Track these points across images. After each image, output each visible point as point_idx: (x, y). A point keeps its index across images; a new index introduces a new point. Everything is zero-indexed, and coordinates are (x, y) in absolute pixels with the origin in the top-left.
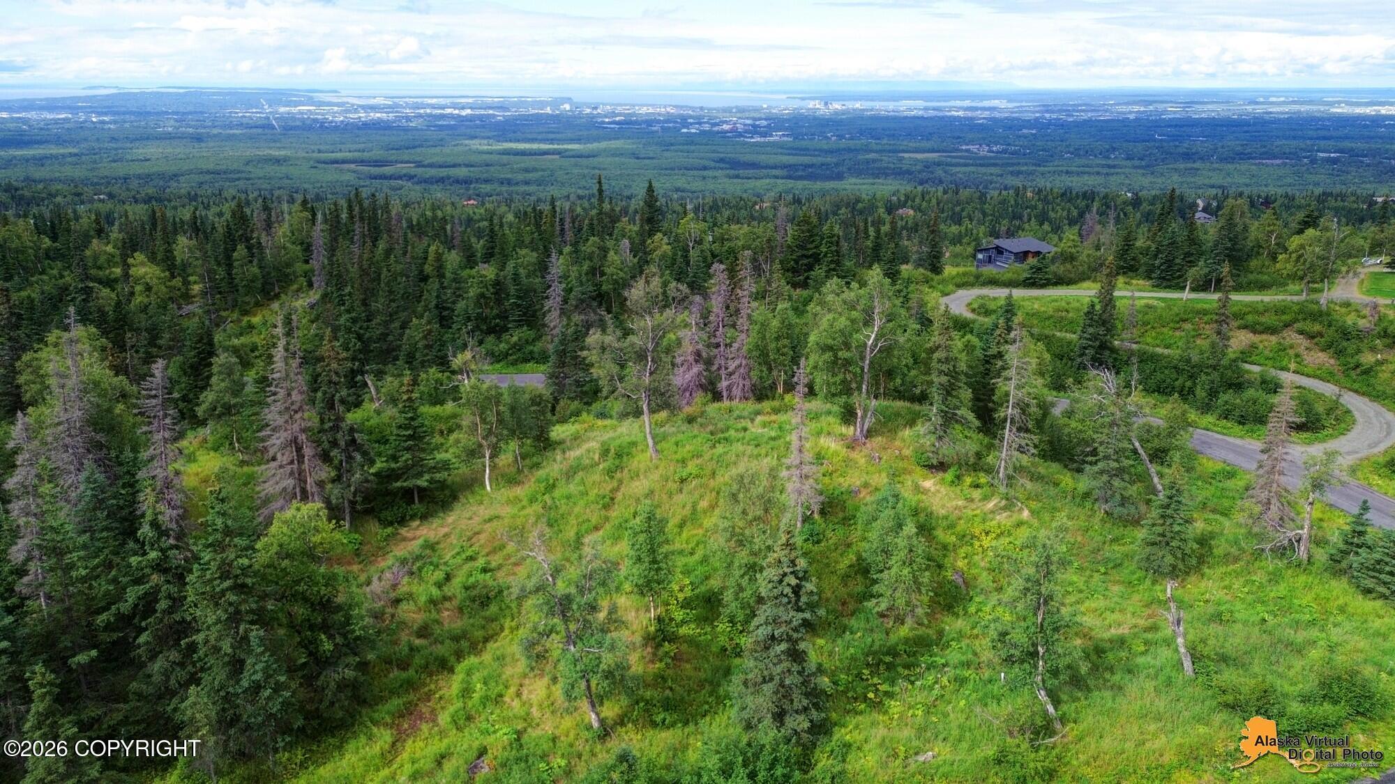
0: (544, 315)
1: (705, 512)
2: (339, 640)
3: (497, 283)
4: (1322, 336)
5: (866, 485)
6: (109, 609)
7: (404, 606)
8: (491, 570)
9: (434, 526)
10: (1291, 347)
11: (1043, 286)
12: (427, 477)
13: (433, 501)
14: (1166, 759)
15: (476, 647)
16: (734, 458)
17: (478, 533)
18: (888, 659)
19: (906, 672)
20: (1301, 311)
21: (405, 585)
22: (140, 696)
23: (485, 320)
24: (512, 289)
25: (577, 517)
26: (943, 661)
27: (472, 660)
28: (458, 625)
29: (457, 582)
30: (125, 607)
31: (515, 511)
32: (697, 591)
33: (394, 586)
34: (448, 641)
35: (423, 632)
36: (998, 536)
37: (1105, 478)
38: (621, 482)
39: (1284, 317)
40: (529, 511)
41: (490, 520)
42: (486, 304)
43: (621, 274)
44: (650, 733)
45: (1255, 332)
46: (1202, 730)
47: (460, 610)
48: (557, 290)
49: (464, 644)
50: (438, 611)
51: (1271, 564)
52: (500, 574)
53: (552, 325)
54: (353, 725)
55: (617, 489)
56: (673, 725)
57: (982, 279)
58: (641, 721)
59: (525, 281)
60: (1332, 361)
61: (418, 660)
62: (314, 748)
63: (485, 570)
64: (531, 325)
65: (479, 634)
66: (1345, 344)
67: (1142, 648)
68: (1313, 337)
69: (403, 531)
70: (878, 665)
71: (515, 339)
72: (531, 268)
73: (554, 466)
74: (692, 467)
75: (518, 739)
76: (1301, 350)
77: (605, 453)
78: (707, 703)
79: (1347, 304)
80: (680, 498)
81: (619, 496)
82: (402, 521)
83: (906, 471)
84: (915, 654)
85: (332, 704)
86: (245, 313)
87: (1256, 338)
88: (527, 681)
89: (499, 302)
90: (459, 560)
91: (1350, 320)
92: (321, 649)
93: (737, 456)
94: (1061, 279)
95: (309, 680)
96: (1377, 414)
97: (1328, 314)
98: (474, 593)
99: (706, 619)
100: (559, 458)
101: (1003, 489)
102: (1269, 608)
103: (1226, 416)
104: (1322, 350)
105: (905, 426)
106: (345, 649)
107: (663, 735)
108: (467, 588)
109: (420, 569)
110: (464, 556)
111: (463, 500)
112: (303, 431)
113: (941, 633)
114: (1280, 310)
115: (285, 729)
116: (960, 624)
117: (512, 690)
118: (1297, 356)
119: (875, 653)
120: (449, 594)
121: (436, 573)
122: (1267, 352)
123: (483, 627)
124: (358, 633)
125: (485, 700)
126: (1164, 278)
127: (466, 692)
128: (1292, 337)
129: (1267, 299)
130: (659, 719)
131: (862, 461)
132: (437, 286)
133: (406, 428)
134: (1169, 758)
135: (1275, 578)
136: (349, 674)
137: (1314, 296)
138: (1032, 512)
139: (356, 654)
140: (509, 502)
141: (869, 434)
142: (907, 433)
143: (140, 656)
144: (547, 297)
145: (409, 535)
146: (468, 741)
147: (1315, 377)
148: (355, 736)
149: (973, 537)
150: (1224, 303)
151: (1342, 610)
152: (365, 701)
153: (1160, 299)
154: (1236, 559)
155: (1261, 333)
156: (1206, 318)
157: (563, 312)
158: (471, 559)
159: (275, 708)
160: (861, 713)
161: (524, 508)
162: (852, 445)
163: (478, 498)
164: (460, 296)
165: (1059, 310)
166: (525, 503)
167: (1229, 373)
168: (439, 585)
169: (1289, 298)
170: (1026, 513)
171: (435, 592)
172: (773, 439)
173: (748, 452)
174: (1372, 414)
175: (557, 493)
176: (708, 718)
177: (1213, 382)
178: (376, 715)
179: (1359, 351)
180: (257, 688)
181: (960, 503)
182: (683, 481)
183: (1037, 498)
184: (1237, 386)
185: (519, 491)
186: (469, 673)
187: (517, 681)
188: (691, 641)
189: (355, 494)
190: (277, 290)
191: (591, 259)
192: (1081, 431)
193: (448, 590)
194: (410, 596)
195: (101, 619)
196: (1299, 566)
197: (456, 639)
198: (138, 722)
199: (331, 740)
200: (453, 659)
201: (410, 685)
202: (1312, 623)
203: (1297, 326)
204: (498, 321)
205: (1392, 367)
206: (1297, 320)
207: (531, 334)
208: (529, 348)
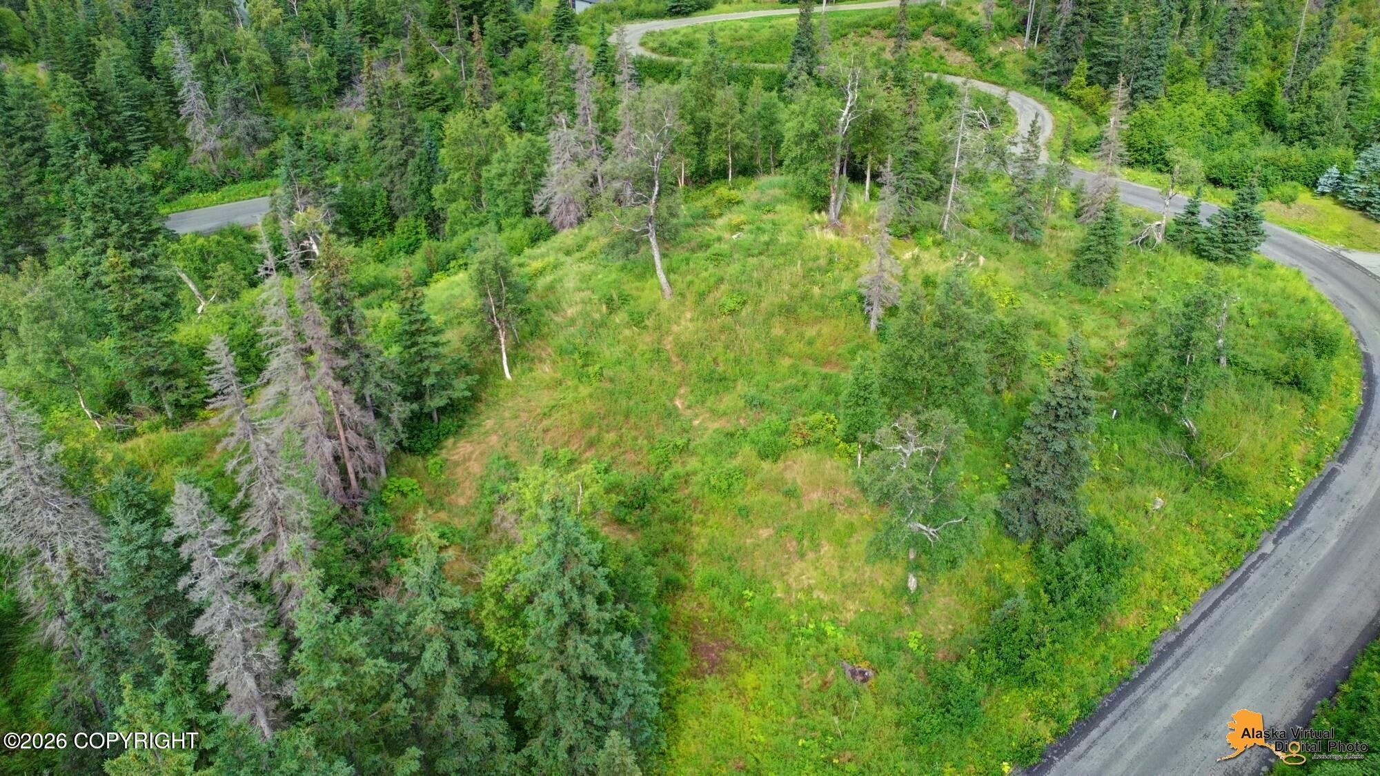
0: (184, 126)
4: (955, 37)
9: (477, 437)
11: (687, 14)
16: (757, 274)
27: (703, 571)
31: (571, 394)
39: (920, 23)
40: (585, 390)
48: (192, 90)
51: (1144, 254)
60: (969, 59)
66: (975, 41)
68: (948, 39)
76: (942, 52)
79: (958, 3)
91: (970, 18)
94: (700, 4)
97: (952, 15)
100: (557, 318)
101: (955, 241)
104: (959, 50)
123: (675, 532)
125: (769, 605)
127: (734, 604)
128: (931, 40)
138: (984, 257)
142: (856, 206)
144: (180, 103)
145: (456, 456)
147: (963, 75)
156: (860, 31)
157: (211, 119)
161: (577, 388)
163: (506, 390)
166: (571, 382)
170: (981, 259)
175: (601, 360)
179: (987, 46)
182: (732, 312)
196: (1159, 251)
200: (679, 575)
203: (931, 29)
204: (114, 144)
205: (1013, 57)
206: (930, 24)
207: (171, 155)
208: (182, 174)
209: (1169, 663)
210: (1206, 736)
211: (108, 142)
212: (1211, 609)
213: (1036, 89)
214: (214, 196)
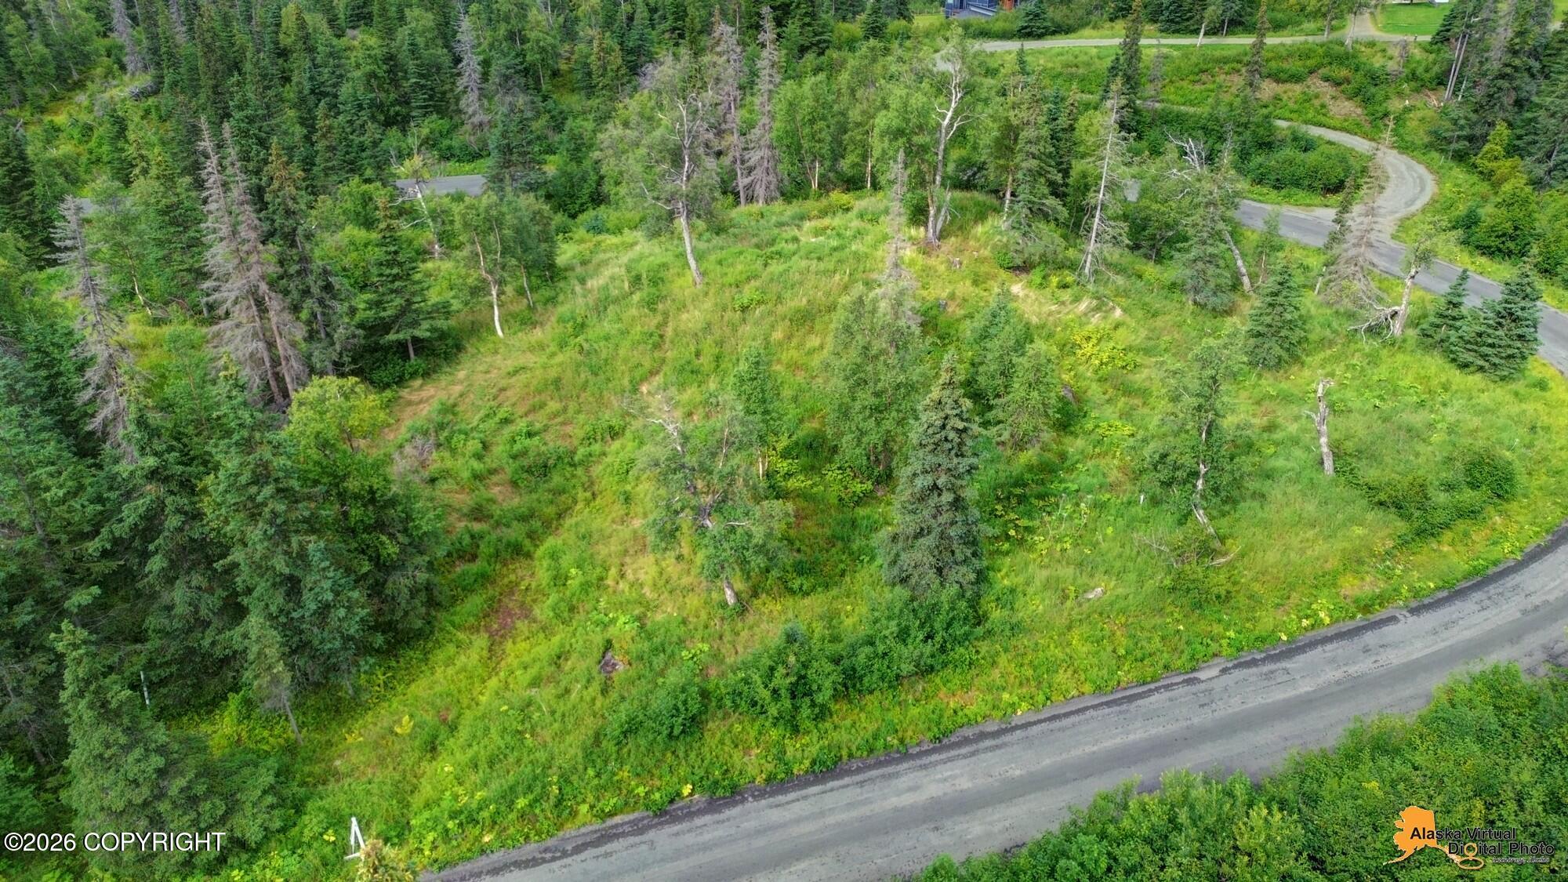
0: (458, 100)
1: (780, 344)
2: (401, 538)
3: (390, 58)
4: (1349, 82)
5: (952, 296)
6: (98, 533)
7: (442, 485)
8: (536, 434)
9: (443, 384)
10: (1317, 97)
11: (1040, 36)
12: (425, 325)
13: (434, 353)
14: (1328, 566)
15: (551, 525)
16: (797, 277)
17: (503, 390)
18: (1018, 491)
19: (1041, 503)
20: (1327, 55)
21: (438, 461)
22: (163, 633)
23: (380, 107)
24: (411, 65)
25: (625, 361)
26: (1076, 487)
27: (551, 542)
28: (517, 502)
29: (500, 450)
30: (121, 530)
31: (543, 359)
32: (794, 438)
33: (423, 465)
34: (515, 523)
35: (478, 513)
36: (1099, 340)
37: (1200, 265)
38: (666, 314)
39: (1309, 63)
40: (560, 358)
41: (516, 372)
42: (380, 87)
43: (550, 40)
44: (790, 602)
45: (1278, 81)
46: (1359, 531)
47: (514, 484)
48: (471, 64)
49: (536, 524)
50: (487, 487)
51: (1367, 344)
52: (549, 437)
53: (470, 111)
54: (432, 632)
55: (665, 323)
56: (813, 589)
57: (971, 30)
58: (775, 589)
59: (425, 53)
60: (1359, 111)
61: (484, 549)
62: (393, 664)
63: (530, 435)
64: (442, 112)
65: (550, 511)
66: (1373, 90)
67: (1272, 450)
68: (1339, 84)
69: (404, 393)
70: (1008, 498)
71: (425, 131)
72: (429, 35)
73: (575, 301)
74: (749, 293)
75: (642, 627)
76: (1327, 100)
77: (637, 280)
78: (841, 561)
79: (1372, 44)
80: (747, 329)
81: (669, 332)
82: (400, 381)
83: (989, 277)
84: (1043, 482)
85: (406, 613)
86: (43, 110)
87: (1279, 89)
88: (628, 560)
89: (395, 83)
90: (492, 423)
91: (1377, 62)
92: (384, 553)
93: (801, 273)
94: (1059, 26)
95: (376, 590)
96: (1409, 168)
97: (1354, 57)
98: (525, 462)
99: (813, 468)
100: (578, 289)
101: (1091, 287)
102: (1376, 394)
103: (1260, 181)
104: (1350, 99)
105: (976, 222)
106: (410, 550)
107: (807, 601)
108: (514, 457)
109: (448, 440)
110: (497, 419)
111: (471, 350)
112: (263, 278)
113: (1063, 456)
114: (1305, 54)
115: (365, 649)
116: (1080, 443)
117: (613, 571)
118: (1323, 106)
119: (1002, 486)
120: (494, 466)
121: (470, 443)
122: (1291, 105)
123: (552, 502)
124: (425, 529)
125: (585, 587)
126: (1172, 21)
127: (560, 579)
128: (1317, 85)
129: (1288, 41)
130: (796, 586)
131: (942, 268)
132: (308, 64)
133: (390, 264)
134: (1333, 563)
135: (1373, 360)
136: (422, 576)
137: (1335, 35)
138: (1124, 310)
139: (422, 553)
140: (531, 349)
141: (942, 236)
142: (980, 229)
143: (152, 586)
144: (459, 74)
145: (414, 397)
146: (585, 637)
147: (1342, 129)
148: (439, 644)
149: (1074, 345)
150: (1259, 46)
151: (1446, 388)
152: (439, 604)
153: (1172, 46)
154: (1331, 343)
155: (1285, 81)
156: (1226, 67)
157: (483, 94)
158: (506, 421)
159: (353, 629)
160: (1007, 553)
161: (553, 355)
162: (926, 249)
163: (491, 346)
164: (341, 76)
165: (1068, 66)
166: (553, 348)
167: (1261, 131)
168: (479, 457)
169: (1310, 39)
170: (1118, 312)
171: (476, 465)
172: (835, 249)
173: (813, 268)
174: (1403, 168)
175: (591, 334)
176: (848, 579)
177: (1244, 142)
178: (457, 619)
179: (1387, 98)
180: (325, 609)
181: (1053, 308)
182: (744, 309)
183: (1126, 294)
184: (1266, 145)
185: (538, 334)
186: (554, 556)
187: (617, 561)
188: (801, 495)
189: (341, 354)
190: (76, 76)
191: (507, 20)
192: (1163, 214)
193: (490, 462)
194: (446, 474)
195: (93, 546)
196: (1393, 345)
197: (523, 518)
198: (168, 664)
199: (411, 653)
200: (527, 542)
201: (484, 579)
202: (1422, 404)
203: (1322, 71)
204: (398, 108)
205: (1420, 114)
206: (1322, 65)
207: (443, 124)
208: (446, 142)
209: (964, 751)
210: (937, 829)
211: (393, 105)
212: (1067, 715)
213: (1435, 155)
214: (467, 167)
